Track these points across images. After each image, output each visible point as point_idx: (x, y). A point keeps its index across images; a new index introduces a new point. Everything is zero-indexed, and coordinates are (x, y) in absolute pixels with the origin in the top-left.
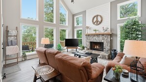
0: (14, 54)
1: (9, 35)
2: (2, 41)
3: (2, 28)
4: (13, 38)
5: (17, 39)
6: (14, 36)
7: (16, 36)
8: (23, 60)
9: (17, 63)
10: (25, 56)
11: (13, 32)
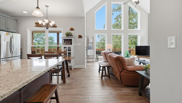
0: (92, 55)
1: (89, 42)
2: (86, 46)
3: (86, 38)
4: (91, 44)
5: (93, 45)
6: (91, 43)
7: (92, 43)
8: (97, 61)
9: (93, 62)
10: (97, 59)
11: (91, 41)
